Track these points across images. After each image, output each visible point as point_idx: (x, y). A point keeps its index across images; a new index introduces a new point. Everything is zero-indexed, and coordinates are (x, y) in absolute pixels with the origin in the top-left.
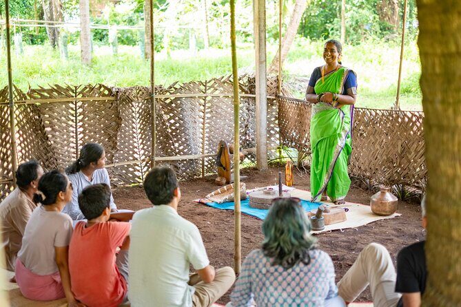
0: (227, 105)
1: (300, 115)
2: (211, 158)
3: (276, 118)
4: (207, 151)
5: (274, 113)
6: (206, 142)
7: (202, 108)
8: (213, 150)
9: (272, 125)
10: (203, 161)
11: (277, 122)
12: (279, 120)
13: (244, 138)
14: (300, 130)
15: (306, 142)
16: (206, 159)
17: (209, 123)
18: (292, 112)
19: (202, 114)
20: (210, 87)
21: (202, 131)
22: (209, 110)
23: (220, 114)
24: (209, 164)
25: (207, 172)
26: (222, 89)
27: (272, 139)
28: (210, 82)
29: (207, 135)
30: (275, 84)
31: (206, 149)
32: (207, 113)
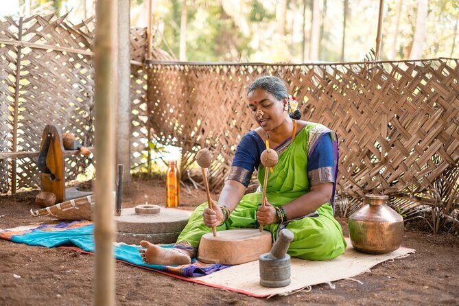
0: (59, 67)
1: (188, 88)
2: (27, 160)
3: (142, 101)
4: (21, 148)
5: (139, 92)
6: (20, 131)
7: (13, 67)
8: (33, 146)
9: (135, 112)
10: (14, 164)
11: (144, 106)
12: (148, 103)
13: (87, 128)
14: (186, 114)
15: (198, 134)
16: (19, 162)
17: (24, 96)
18: (172, 86)
19: (12, 79)
20: (29, 31)
21: (11, 109)
22: (26, 73)
23: (46, 81)
24: (25, 171)
25: (21, 186)
26: (49, 36)
27: (136, 134)
28: (28, 20)
29: (21, 117)
30: (141, 42)
31: (20, 143)
32: (22, 77)
